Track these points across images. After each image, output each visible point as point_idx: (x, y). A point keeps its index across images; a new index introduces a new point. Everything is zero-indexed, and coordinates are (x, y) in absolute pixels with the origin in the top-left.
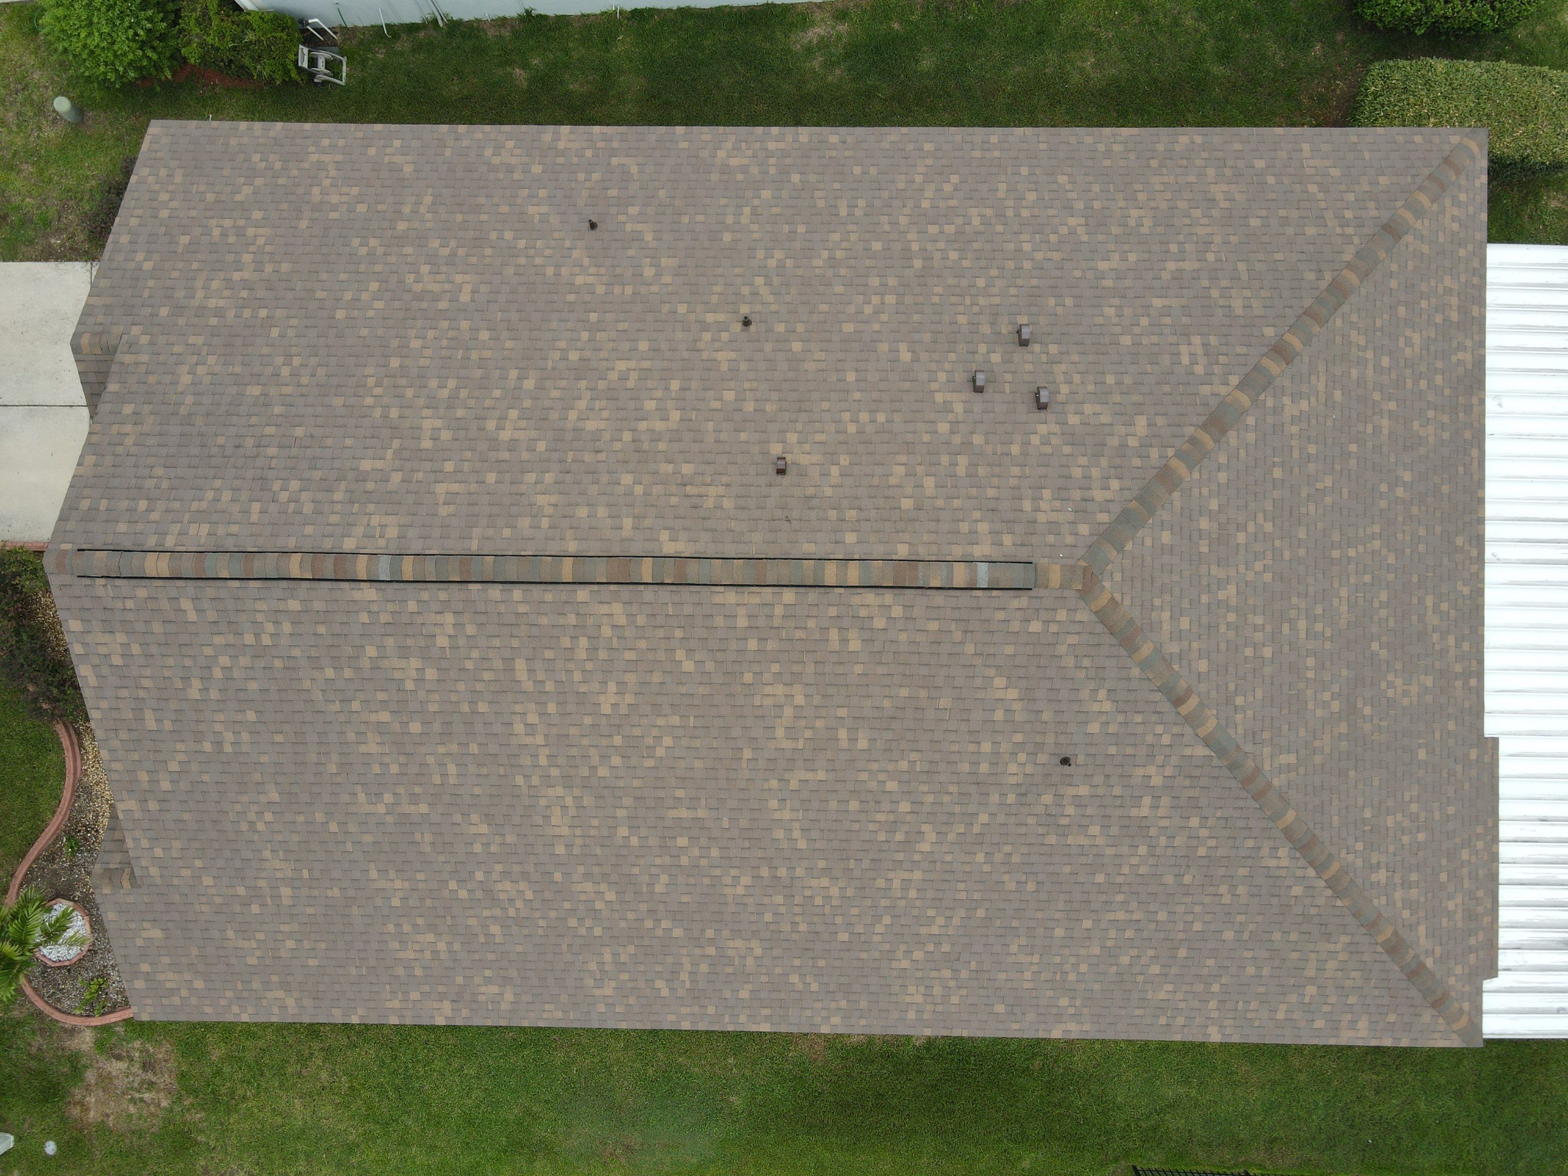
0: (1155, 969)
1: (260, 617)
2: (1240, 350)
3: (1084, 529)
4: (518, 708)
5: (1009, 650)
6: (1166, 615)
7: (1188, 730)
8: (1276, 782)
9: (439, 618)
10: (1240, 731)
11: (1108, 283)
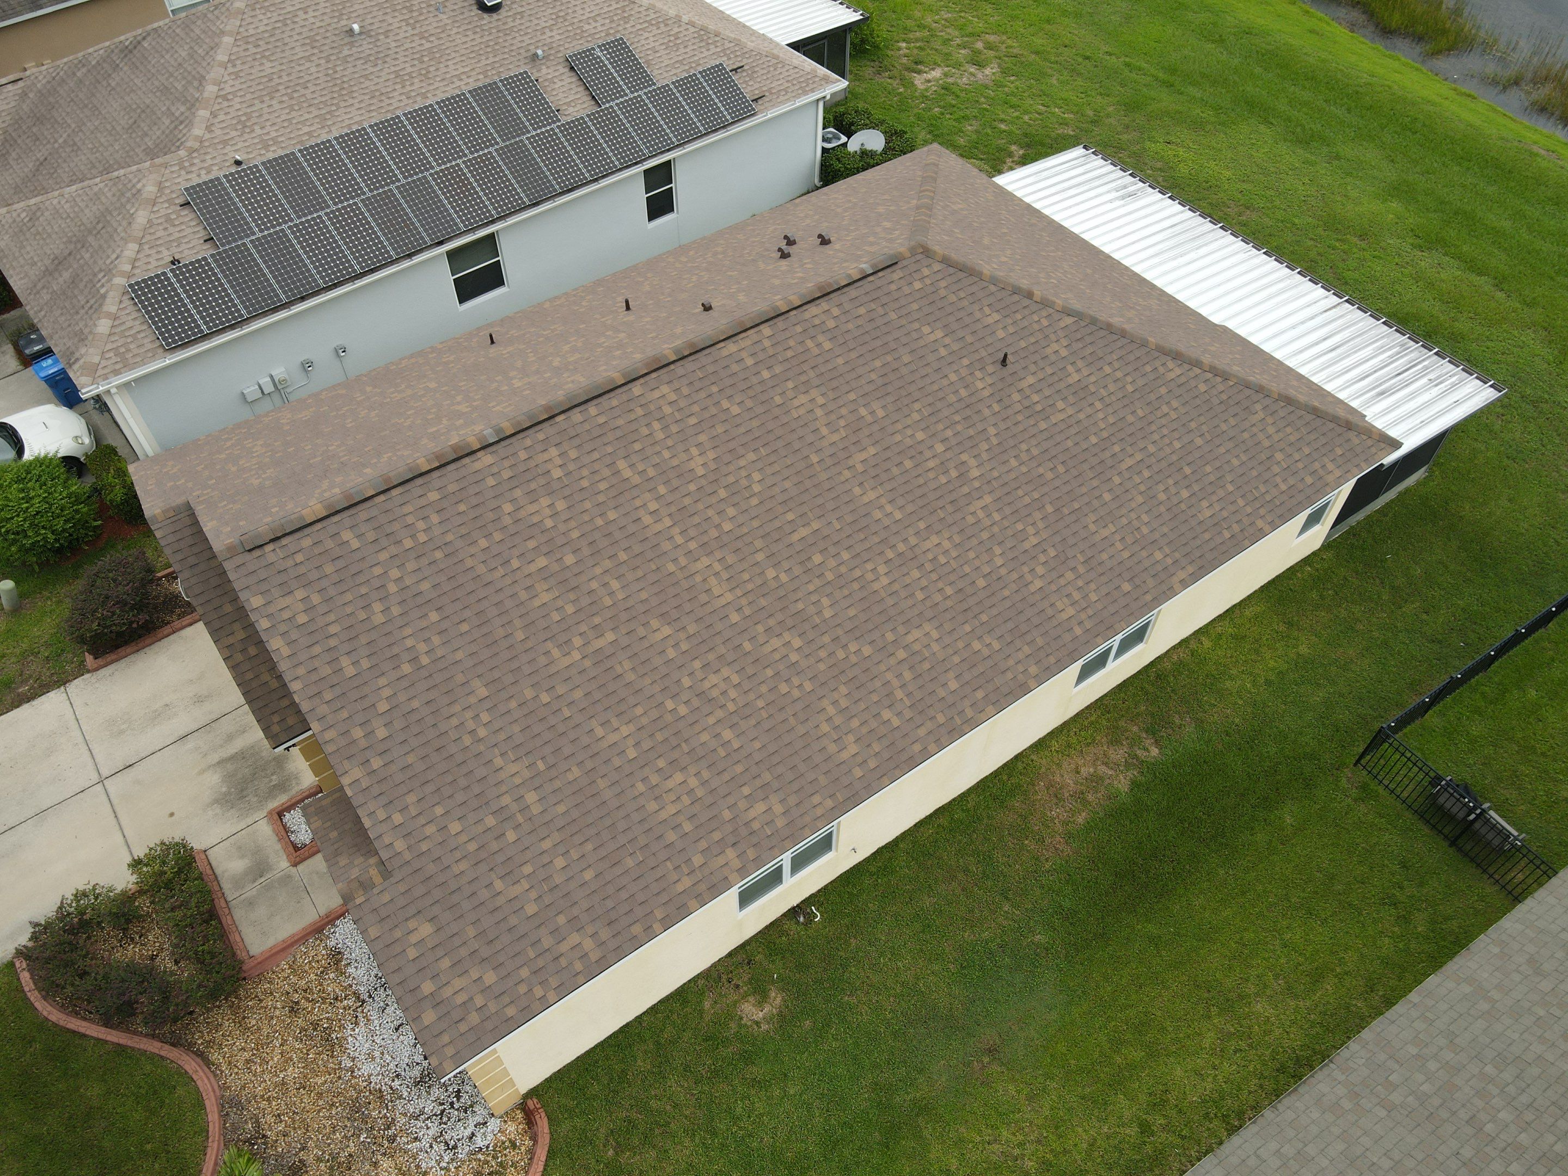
5: (915, 306)
7: (1050, 311)
8: (1125, 327)
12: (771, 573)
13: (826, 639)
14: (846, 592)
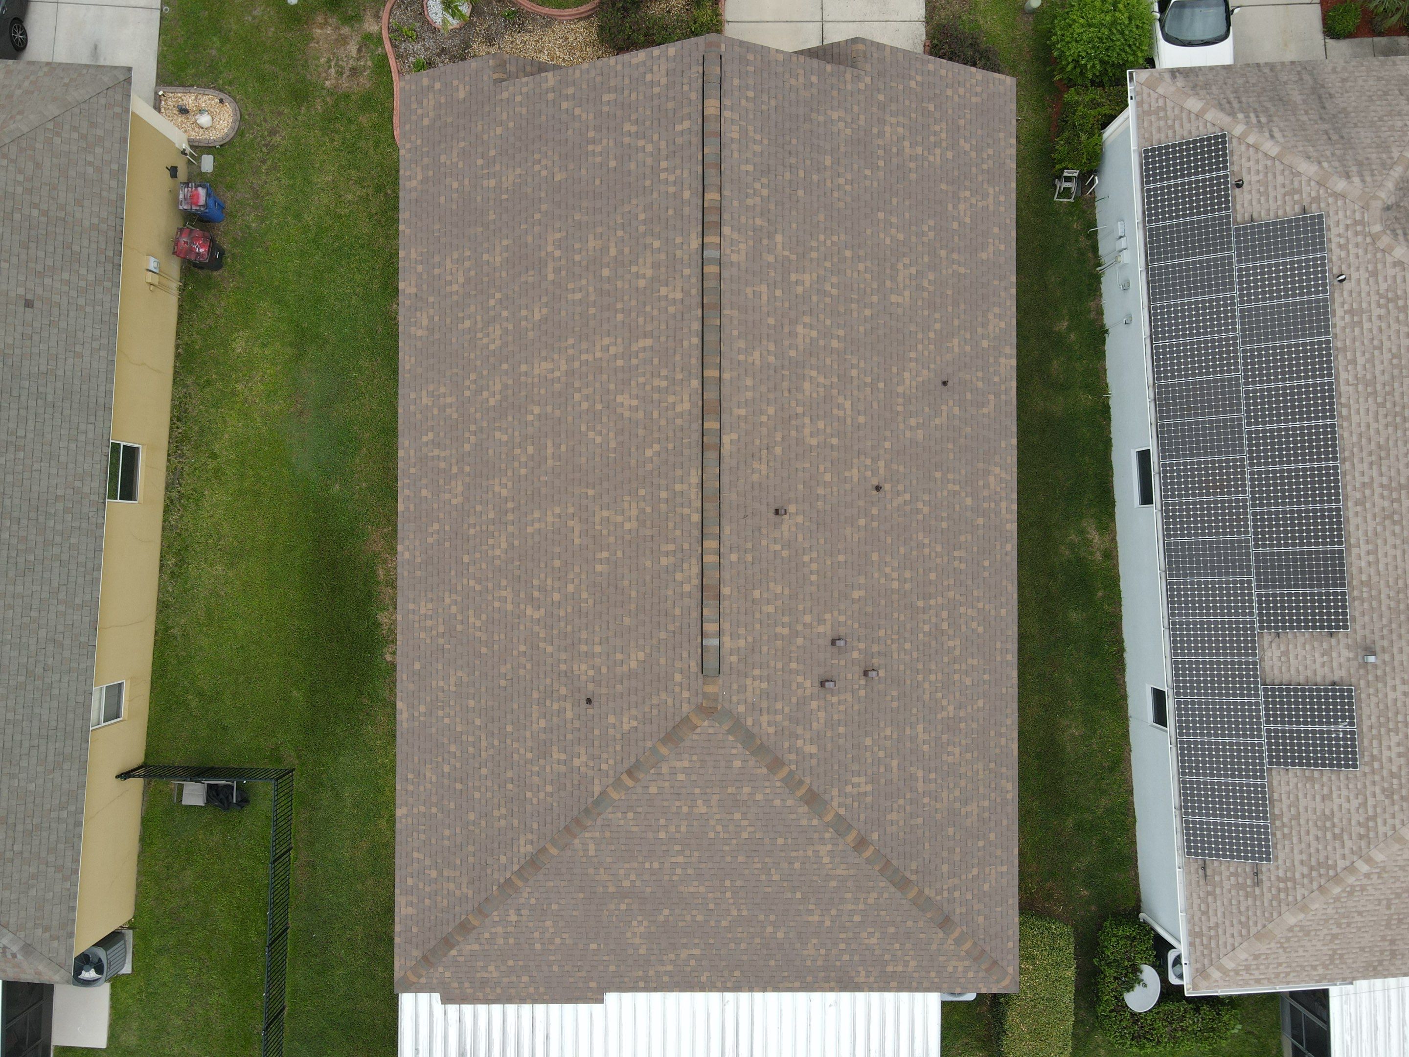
0: (446, 769)
1: (678, 172)
2: (862, 816)
3: (741, 709)
4: (619, 340)
5: (662, 661)
6: (686, 764)
7: (611, 780)
8: (577, 841)
9: (679, 289)
10: (610, 816)
11: (908, 731)
12: (537, 410)
13: (485, 424)
14: (503, 456)
